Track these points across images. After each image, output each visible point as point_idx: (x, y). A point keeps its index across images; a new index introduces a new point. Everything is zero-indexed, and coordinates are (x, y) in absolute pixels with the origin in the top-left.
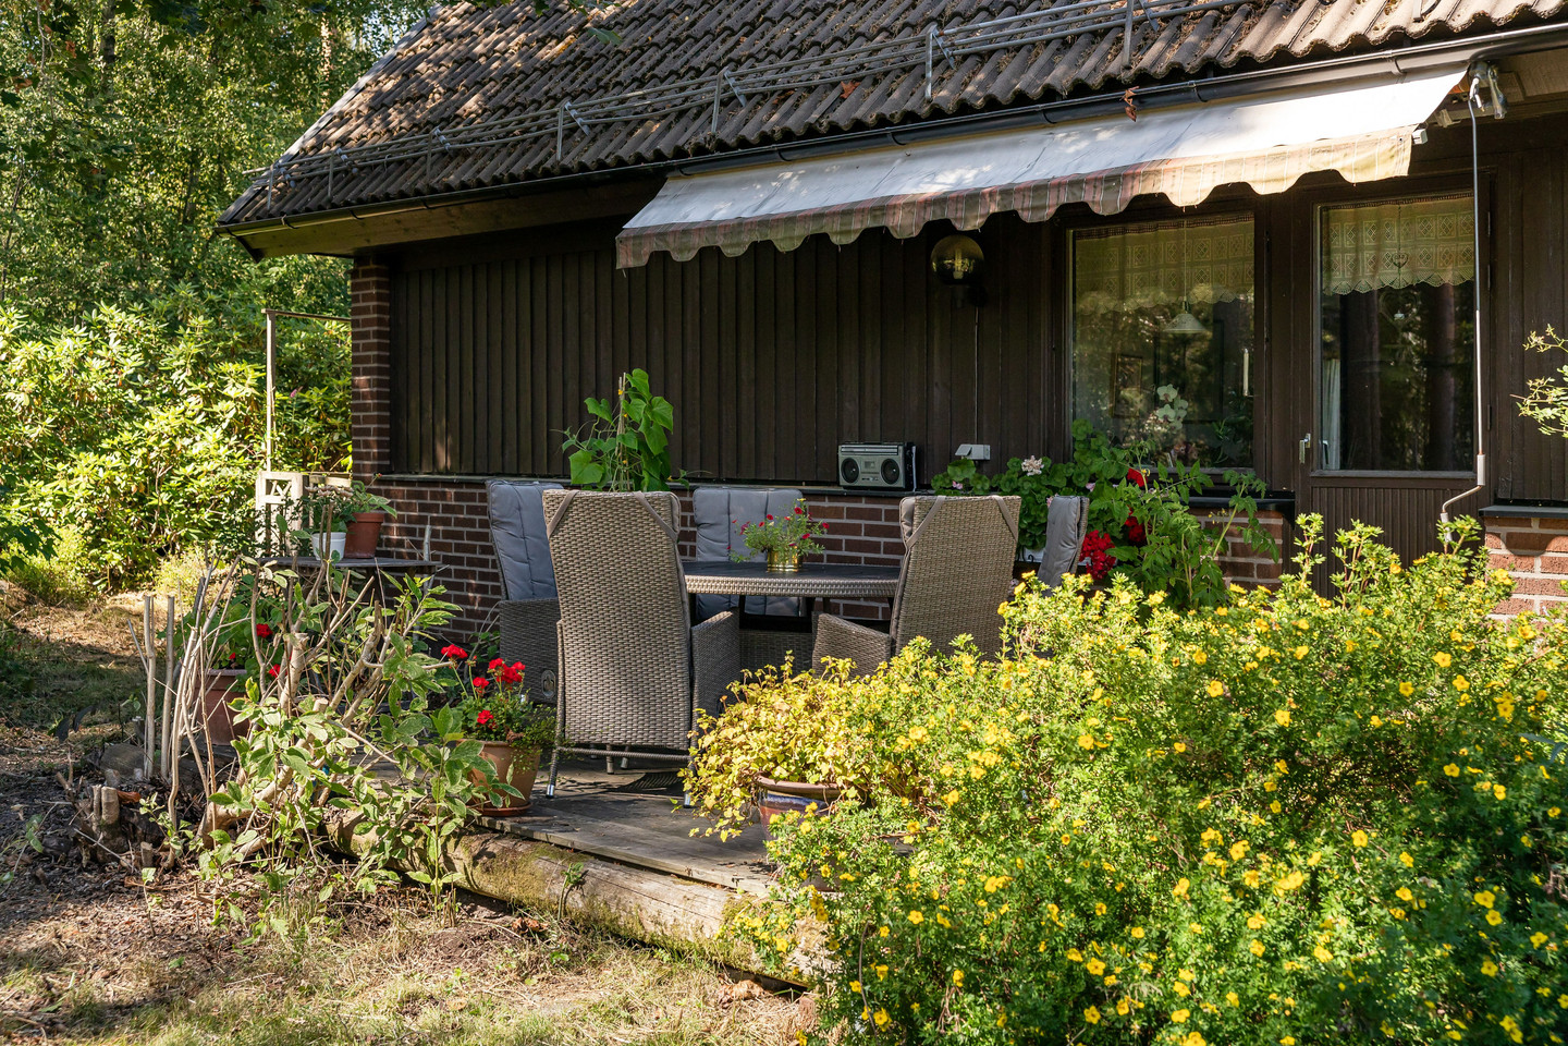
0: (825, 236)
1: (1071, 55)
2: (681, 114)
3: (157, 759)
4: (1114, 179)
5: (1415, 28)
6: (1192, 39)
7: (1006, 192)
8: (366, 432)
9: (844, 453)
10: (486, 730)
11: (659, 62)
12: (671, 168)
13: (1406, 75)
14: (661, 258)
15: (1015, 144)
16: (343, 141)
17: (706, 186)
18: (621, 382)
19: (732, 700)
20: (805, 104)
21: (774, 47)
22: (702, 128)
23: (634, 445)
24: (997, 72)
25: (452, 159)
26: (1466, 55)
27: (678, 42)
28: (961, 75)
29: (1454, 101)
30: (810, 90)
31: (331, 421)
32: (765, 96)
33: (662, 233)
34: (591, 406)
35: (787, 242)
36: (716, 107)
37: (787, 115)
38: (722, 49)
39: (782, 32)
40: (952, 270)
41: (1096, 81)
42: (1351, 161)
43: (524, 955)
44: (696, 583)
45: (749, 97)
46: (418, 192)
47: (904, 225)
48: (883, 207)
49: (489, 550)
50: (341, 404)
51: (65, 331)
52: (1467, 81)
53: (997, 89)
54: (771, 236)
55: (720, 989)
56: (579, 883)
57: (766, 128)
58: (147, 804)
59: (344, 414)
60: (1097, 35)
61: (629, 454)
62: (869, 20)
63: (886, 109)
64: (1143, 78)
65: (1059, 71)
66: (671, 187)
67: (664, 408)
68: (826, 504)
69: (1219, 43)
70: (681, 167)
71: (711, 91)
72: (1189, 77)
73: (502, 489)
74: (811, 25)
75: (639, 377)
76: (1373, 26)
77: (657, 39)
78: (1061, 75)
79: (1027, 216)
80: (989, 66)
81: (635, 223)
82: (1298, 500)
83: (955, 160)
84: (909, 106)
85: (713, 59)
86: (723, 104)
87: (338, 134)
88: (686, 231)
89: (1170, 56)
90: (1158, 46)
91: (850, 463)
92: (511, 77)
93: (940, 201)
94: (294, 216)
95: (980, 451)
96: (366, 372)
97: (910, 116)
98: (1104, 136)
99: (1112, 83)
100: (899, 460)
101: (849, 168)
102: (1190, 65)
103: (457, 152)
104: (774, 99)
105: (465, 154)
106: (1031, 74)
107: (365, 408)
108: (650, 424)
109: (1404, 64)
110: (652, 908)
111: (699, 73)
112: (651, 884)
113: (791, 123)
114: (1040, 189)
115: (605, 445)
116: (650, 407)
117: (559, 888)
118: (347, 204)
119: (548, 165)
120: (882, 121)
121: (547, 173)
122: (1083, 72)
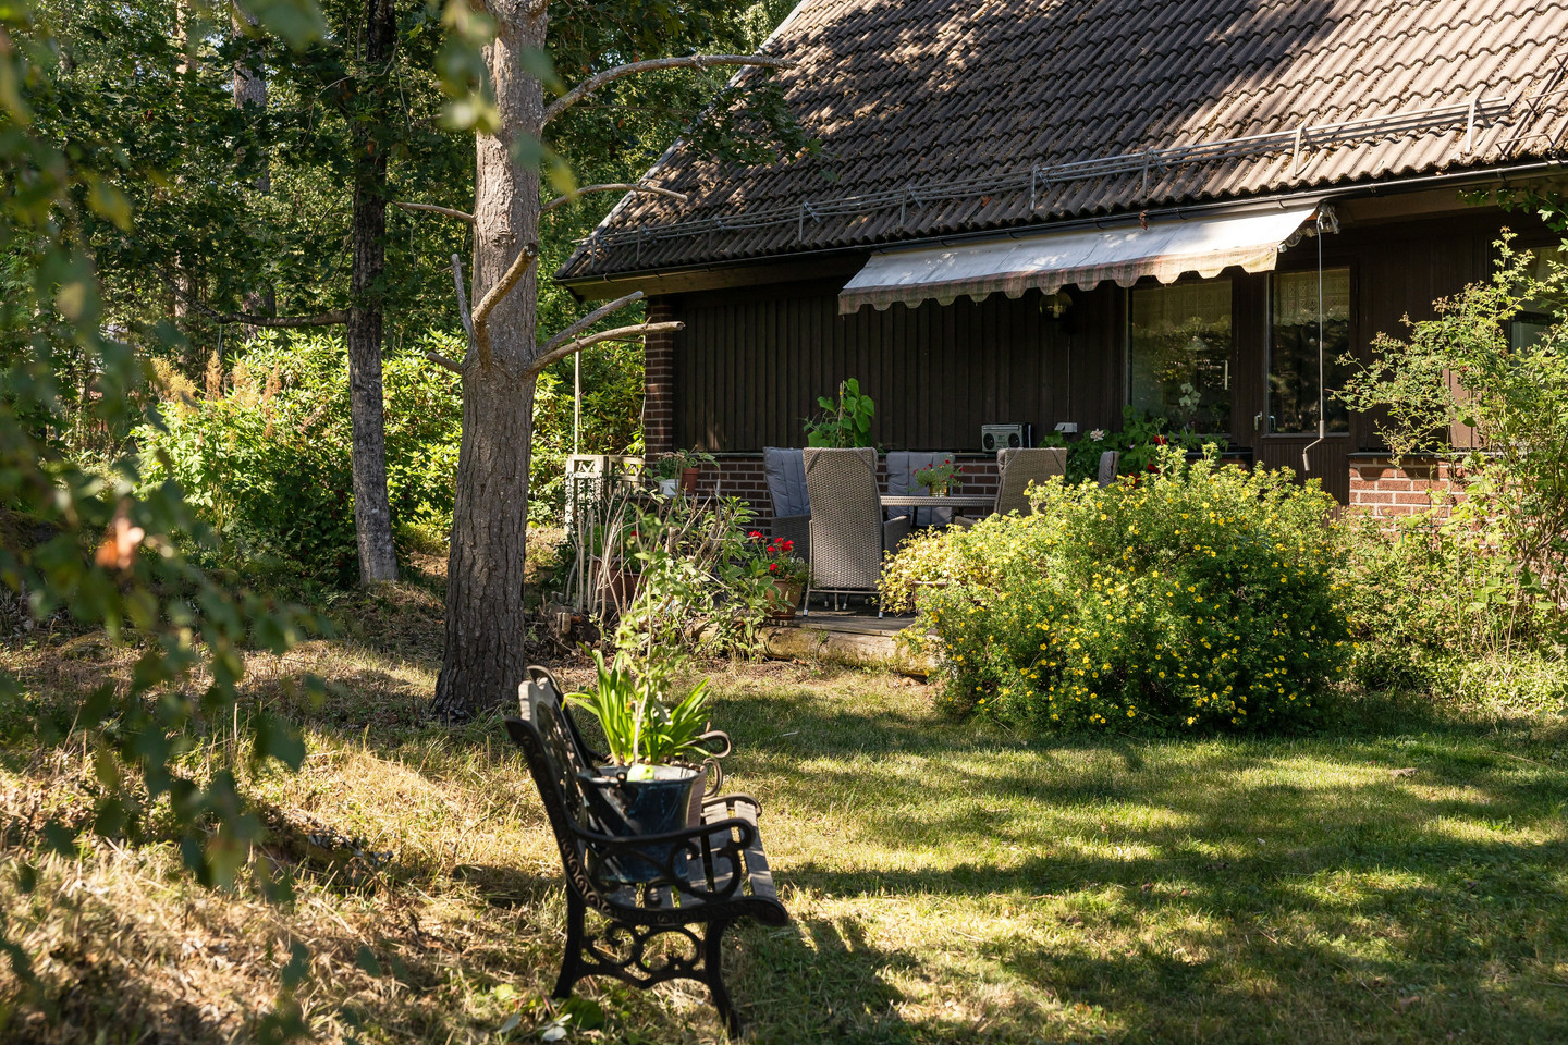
0: (968, 297)
1: (1115, 186)
2: (881, 212)
3: (585, 599)
4: (1129, 266)
5: (1293, 183)
6: (1181, 180)
7: (1071, 272)
8: (656, 424)
9: (985, 430)
10: (773, 573)
11: (867, 172)
12: (873, 249)
13: (1287, 209)
14: (868, 308)
15: (1081, 241)
16: (642, 218)
17: (897, 261)
18: (841, 387)
19: (903, 547)
20: (959, 210)
21: (942, 167)
22: (894, 223)
23: (849, 427)
24: (1073, 195)
25: (725, 236)
26: (1317, 200)
27: (879, 157)
28: (1053, 195)
29: (1310, 223)
30: (963, 199)
31: (609, 418)
32: (935, 202)
33: (868, 292)
34: (822, 402)
35: (946, 300)
36: (903, 208)
37: (948, 216)
38: (909, 165)
39: (948, 155)
40: (1052, 312)
41: (1127, 204)
42: (1248, 260)
43: (799, 673)
44: (886, 500)
45: (924, 202)
46: (702, 260)
47: (1014, 290)
48: (1001, 280)
49: (765, 486)
50: (614, 404)
51: (404, 352)
52: (1317, 213)
53: (1071, 206)
54: (936, 296)
55: (896, 681)
56: (825, 642)
57: (934, 225)
58: (593, 617)
59: (617, 412)
60: (1132, 174)
61: (846, 432)
62: (1002, 151)
63: (1007, 216)
64: (1152, 204)
65: (1106, 198)
66: (874, 261)
67: (868, 402)
68: (974, 464)
69: (1194, 185)
70: (880, 248)
71: (898, 196)
72: (1177, 204)
73: (772, 452)
74: (967, 150)
75: (853, 383)
76: (1272, 180)
77: (865, 154)
78: (1107, 201)
79: (1082, 287)
80: (1069, 190)
81: (850, 285)
82: (1255, 453)
83: (1046, 250)
84: (1020, 215)
85: (902, 172)
86: (908, 206)
87: (638, 213)
88: (884, 291)
89: (1168, 192)
90: (1162, 184)
91: (989, 437)
92: (764, 176)
93: (1034, 276)
94: (613, 273)
95: (1070, 427)
96: (656, 381)
97: (1021, 222)
98: (1131, 237)
99: (1135, 207)
100: (1020, 434)
101: (984, 252)
102: (1178, 197)
103: (729, 232)
104: (940, 205)
105: (734, 233)
106: (1091, 198)
107: (656, 406)
108: (859, 413)
109: (1285, 204)
110: (862, 648)
111: (893, 182)
112: (861, 638)
113: (949, 222)
114: (1090, 271)
115: (831, 427)
116: (860, 403)
117: (815, 646)
118: (651, 266)
119: (793, 244)
120: (1005, 224)
121: (792, 249)
122: (1119, 199)
